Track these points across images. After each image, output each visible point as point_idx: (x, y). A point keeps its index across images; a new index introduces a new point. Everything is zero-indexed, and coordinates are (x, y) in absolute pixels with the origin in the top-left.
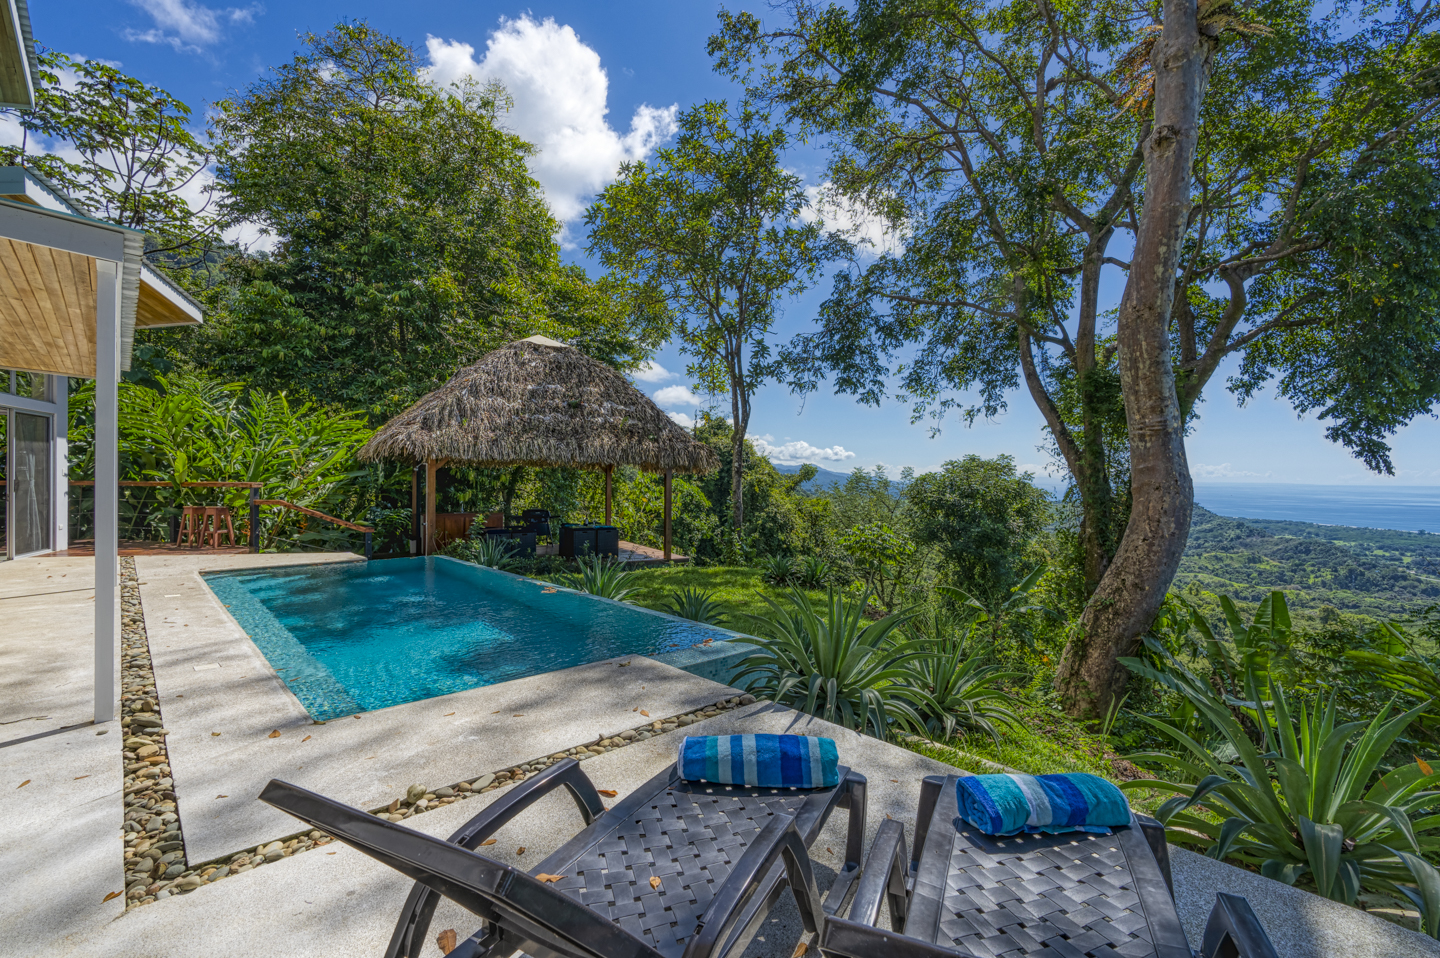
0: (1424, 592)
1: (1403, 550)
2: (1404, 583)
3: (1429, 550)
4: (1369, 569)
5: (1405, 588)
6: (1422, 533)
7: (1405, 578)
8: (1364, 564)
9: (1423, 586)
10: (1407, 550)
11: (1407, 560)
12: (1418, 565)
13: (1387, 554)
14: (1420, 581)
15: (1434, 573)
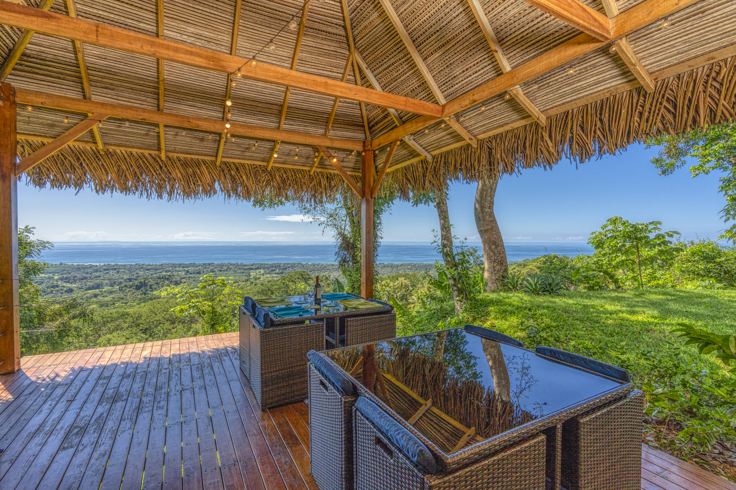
0: (66, 291)
1: (54, 273)
2: (57, 289)
3: (65, 272)
4: (40, 284)
5: (58, 291)
6: (61, 264)
7: (57, 286)
8: (37, 282)
9: (65, 289)
10: (56, 273)
11: (56, 277)
12: (61, 279)
13: (47, 276)
14: (64, 287)
15: (68, 282)
